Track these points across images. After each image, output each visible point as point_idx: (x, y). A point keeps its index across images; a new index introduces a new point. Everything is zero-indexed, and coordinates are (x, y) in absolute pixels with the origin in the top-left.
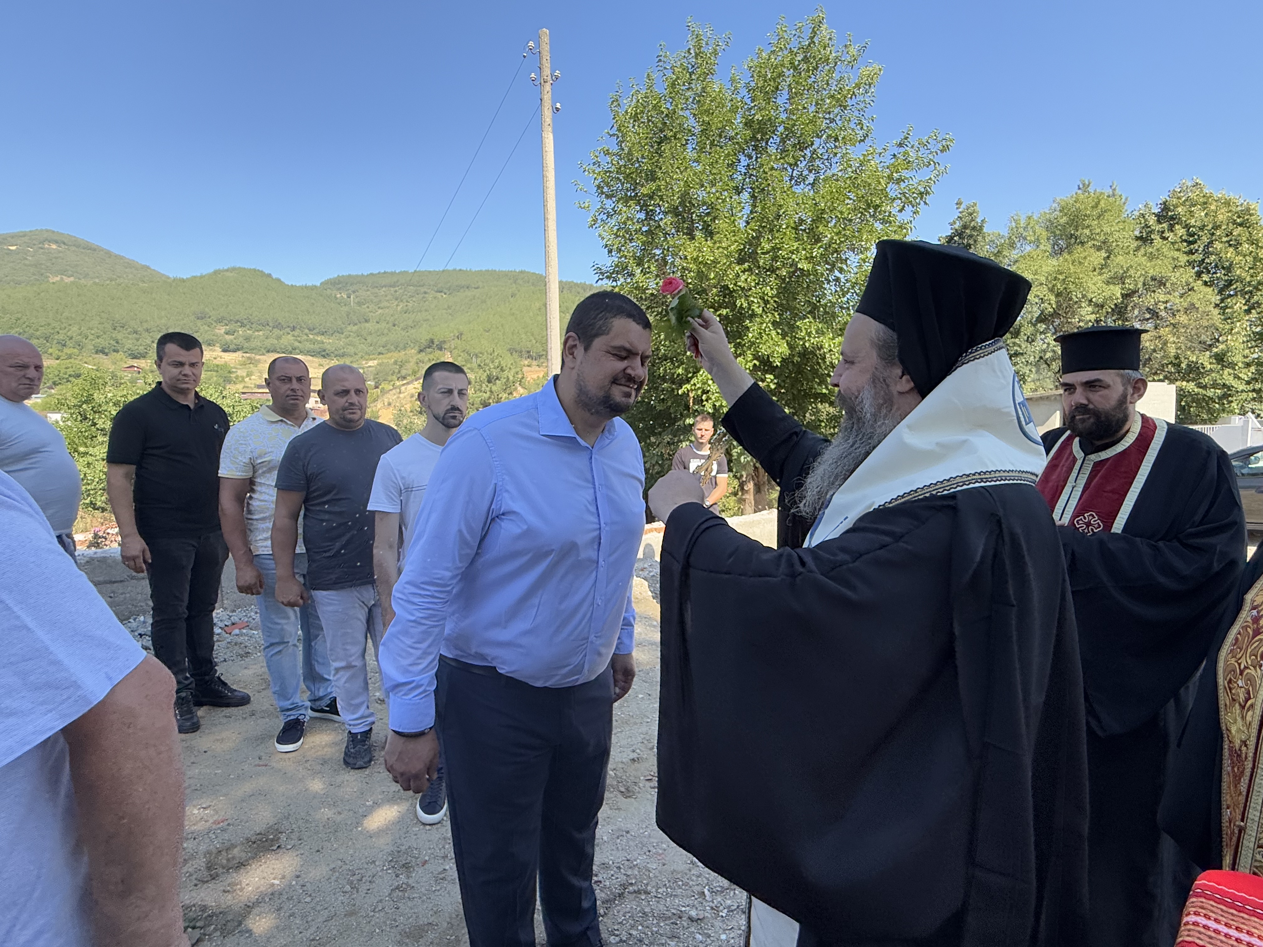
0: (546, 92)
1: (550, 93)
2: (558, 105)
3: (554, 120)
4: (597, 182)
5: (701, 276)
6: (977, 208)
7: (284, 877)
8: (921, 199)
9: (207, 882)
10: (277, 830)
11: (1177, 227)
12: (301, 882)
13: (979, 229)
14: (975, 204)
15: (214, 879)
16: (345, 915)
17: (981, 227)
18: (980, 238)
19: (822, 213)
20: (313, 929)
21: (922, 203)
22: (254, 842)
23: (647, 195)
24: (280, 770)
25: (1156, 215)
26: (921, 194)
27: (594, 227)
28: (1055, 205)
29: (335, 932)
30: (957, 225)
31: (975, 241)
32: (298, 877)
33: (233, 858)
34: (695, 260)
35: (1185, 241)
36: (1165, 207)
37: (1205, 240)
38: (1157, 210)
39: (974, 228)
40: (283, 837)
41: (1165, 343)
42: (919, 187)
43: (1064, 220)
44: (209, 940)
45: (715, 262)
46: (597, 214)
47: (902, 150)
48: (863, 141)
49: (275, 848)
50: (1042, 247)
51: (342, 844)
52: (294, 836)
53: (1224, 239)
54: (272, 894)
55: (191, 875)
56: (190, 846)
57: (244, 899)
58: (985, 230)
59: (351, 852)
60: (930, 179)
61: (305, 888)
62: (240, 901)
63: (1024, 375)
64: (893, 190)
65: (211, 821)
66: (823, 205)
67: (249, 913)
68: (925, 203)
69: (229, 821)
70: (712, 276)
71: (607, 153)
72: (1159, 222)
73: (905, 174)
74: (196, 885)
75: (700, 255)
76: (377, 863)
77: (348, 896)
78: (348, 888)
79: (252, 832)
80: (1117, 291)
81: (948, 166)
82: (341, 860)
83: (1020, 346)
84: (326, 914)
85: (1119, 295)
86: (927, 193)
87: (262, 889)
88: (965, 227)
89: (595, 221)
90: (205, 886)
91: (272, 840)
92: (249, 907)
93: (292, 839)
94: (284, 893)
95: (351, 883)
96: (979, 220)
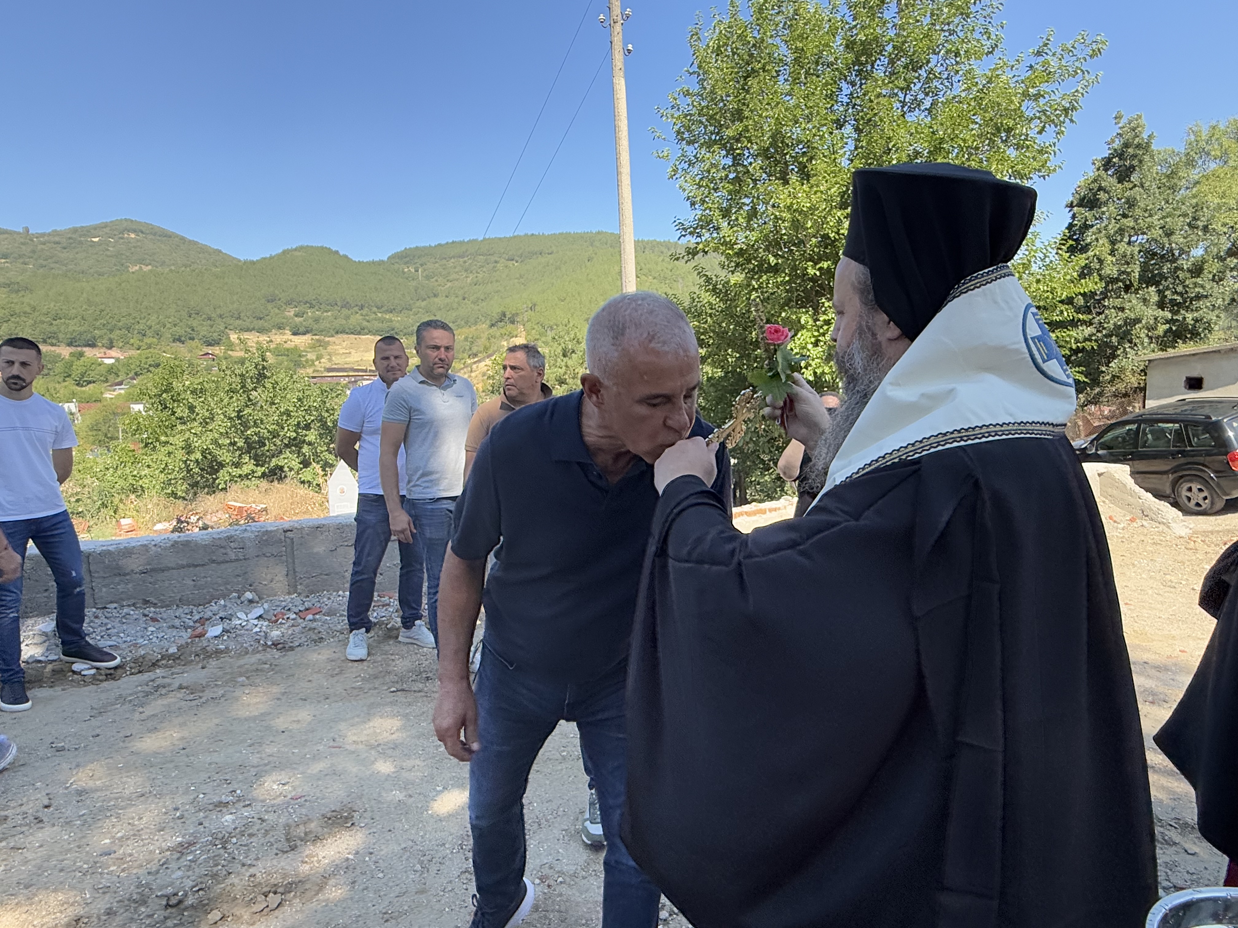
0: (616, 33)
1: (621, 34)
2: (630, 47)
3: (625, 63)
4: (676, 128)
5: (796, 225)
6: (1143, 121)
7: (357, 853)
8: (1066, 116)
9: (287, 852)
10: (351, 808)
12: (374, 859)
13: (1145, 147)
14: (1140, 117)
15: (293, 850)
16: (416, 893)
17: (1148, 144)
18: (1147, 158)
19: (940, 143)
20: (387, 903)
21: (1067, 120)
22: (330, 819)
23: (733, 138)
24: (353, 752)
26: (1066, 110)
27: (674, 178)
29: (406, 908)
30: (1117, 144)
31: (1141, 161)
32: (371, 853)
33: (310, 832)
34: (789, 208)
39: (1139, 146)
40: (356, 815)
42: (1063, 103)
44: (290, 905)
45: (813, 208)
46: (678, 163)
47: (1040, 59)
48: (991, 52)
49: (349, 825)
51: (413, 826)
52: (368, 815)
54: (347, 868)
55: (272, 845)
56: (271, 818)
57: (321, 870)
58: (1153, 147)
59: (421, 833)
60: (1077, 91)
61: (377, 865)
62: (317, 873)
63: (1209, 323)
64: (1029, 109)
65: (289, 797)
66: (941, 133)
67: (326, 884)
68: (1072, 121)
69: (306, 798)
70: (809, 224)
71: (687, 94)
73: (1044, 87)
74: (277, 854)
75: (795, 201)
76: (447, 846)
77: (418, 874)
78: (418, 867)
79: (327, 809)
81: (1101, 73)
82: (412, 841)
83: (1202, 287)
84: (397, 890)
86: (1074, 108)
87: (337, 862)
88: (1126, 145)
89: (675, 171)
90: (285, 856)
91: (346, 818)
92: (325, 878)
93: (365, 818)
94: (358, 868)
95: (421, 863)
96: (1145, 136)
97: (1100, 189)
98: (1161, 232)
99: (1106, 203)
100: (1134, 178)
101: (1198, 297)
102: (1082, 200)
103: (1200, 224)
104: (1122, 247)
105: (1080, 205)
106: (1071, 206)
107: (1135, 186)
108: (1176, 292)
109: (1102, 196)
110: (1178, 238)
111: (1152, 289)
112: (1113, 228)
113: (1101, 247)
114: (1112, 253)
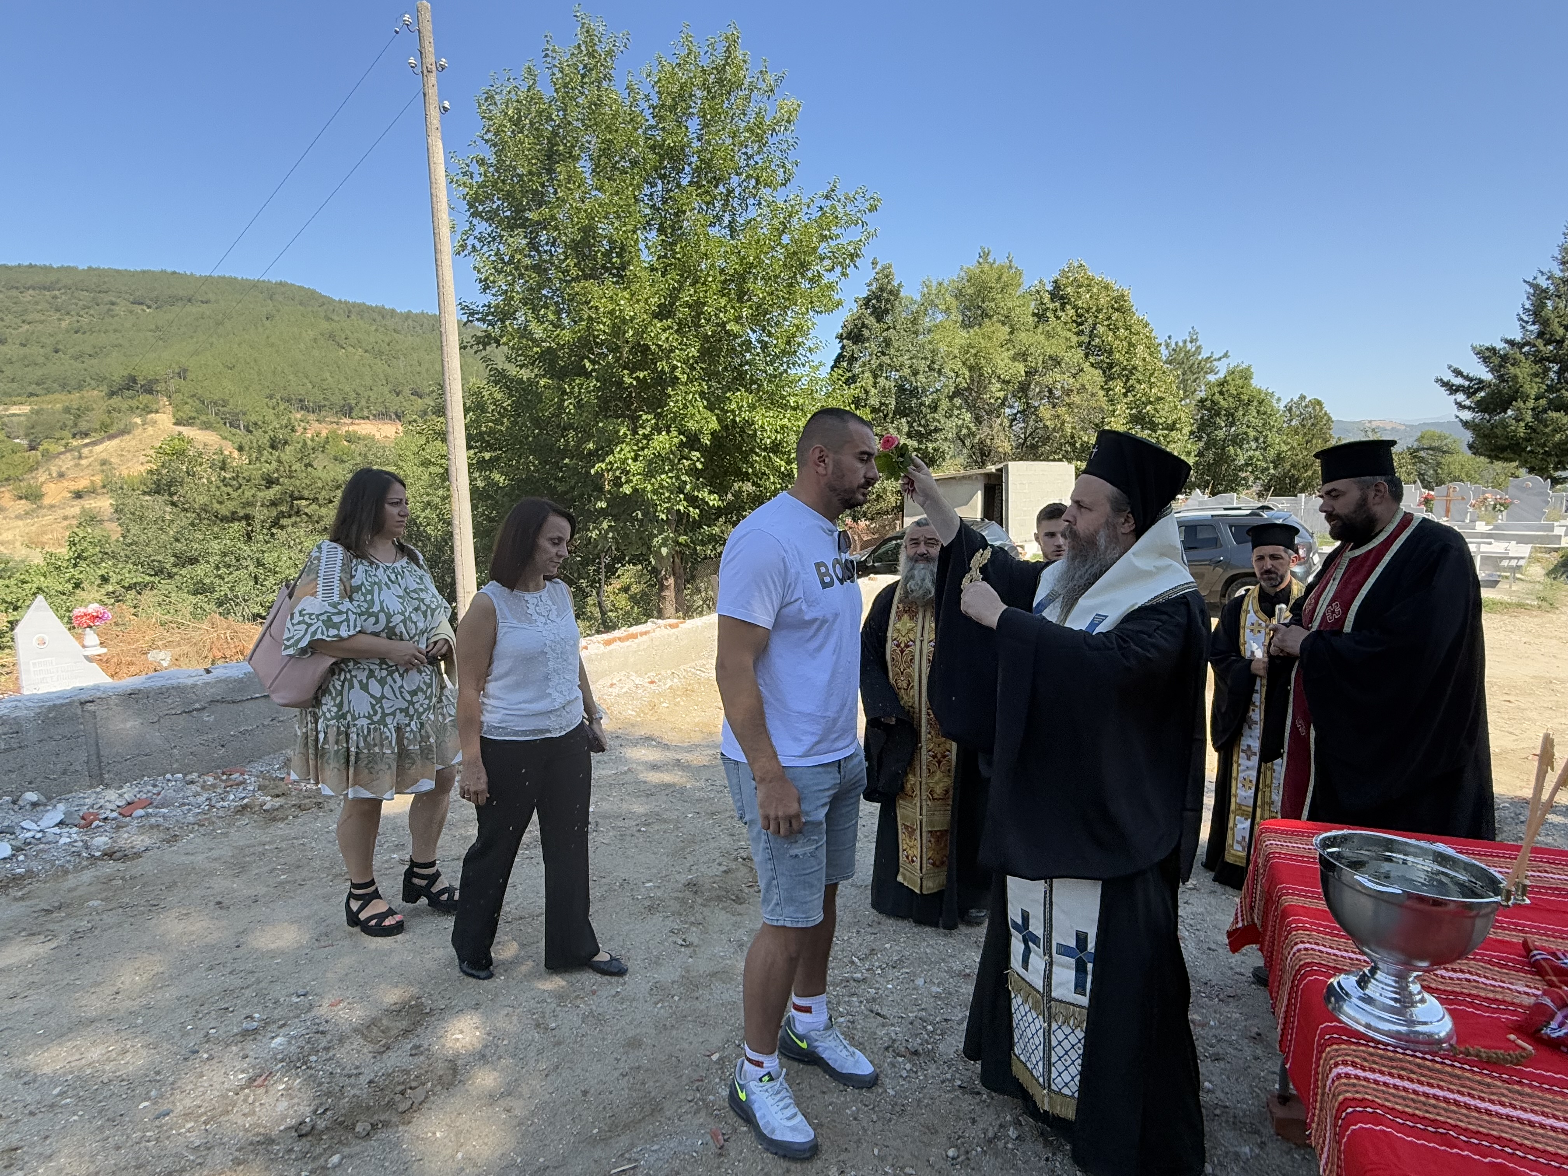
0: (430, 84)
1: (436, 87)
2: (447, 104)
3: (442, 123)
6: (893, 270)
8: (851, 260)
10: (411, 997)
11: (1068, 307)
12: (484, 1031)
13: (895, 293)
14: (891, 266)
15: (388, 1048)
17: (898, 291)
18: (897, 303)
22: (399, 1011)
23: (538, 223)
25: (1050, 293)
26: (852, 255)
27: (463, 254)
28: (962, 274)
30: (874, 287)
31: (892, 306)
33: (389, 1028)
35: (1074, 321)
36: (1057, 285)
37: (1090, 321)
38: (1050, 288)
39: (891, 292)
41: (1063, 424)
42: (850, 248)
43: (971, 291)
44: (438, 1096)
47: (829, 203)
48: (784, 185)
49: (427, 1011)
50: (952, 316)
52: (437, 997)
53: (1106, 323)
58: (902, 294)
60: (860, 240)
61: (492, 1035)
63: (943, 452)
65: (325, 1004)
66: (752, 259)
67: (456, 1066)
69: (347, 1001)
70: (631, 332)
71: (481, 162)
72: (1052, 301)
73: (833, 231)
75: (617, 308)
79: (385, 1004)
80: (1021, 368)
83: (939, 421)
84: (533, 1049)
85: (1023, 373)
86: (857, 255)
88: (882, 289)
89: (464, 247)
91: (415, 1006)
92: (451, 1061)
93: (438, 1001)
96: (895, 283)
97: (864, 325)
98: (909, 371)
99: (868, 339)
100: (889, 319)
101: (936, 430)
102: (850, 333)
103: (937, 367)
104: (882, 381)
105: (848, 338)
106: (840, 338)
107: (889, 328)
108: (920, 425)
109: (866, 333)
110: (921, 377)
111: (904, 420)
112: (875, 363)
113: (867, 379)
114: (875, 385)
